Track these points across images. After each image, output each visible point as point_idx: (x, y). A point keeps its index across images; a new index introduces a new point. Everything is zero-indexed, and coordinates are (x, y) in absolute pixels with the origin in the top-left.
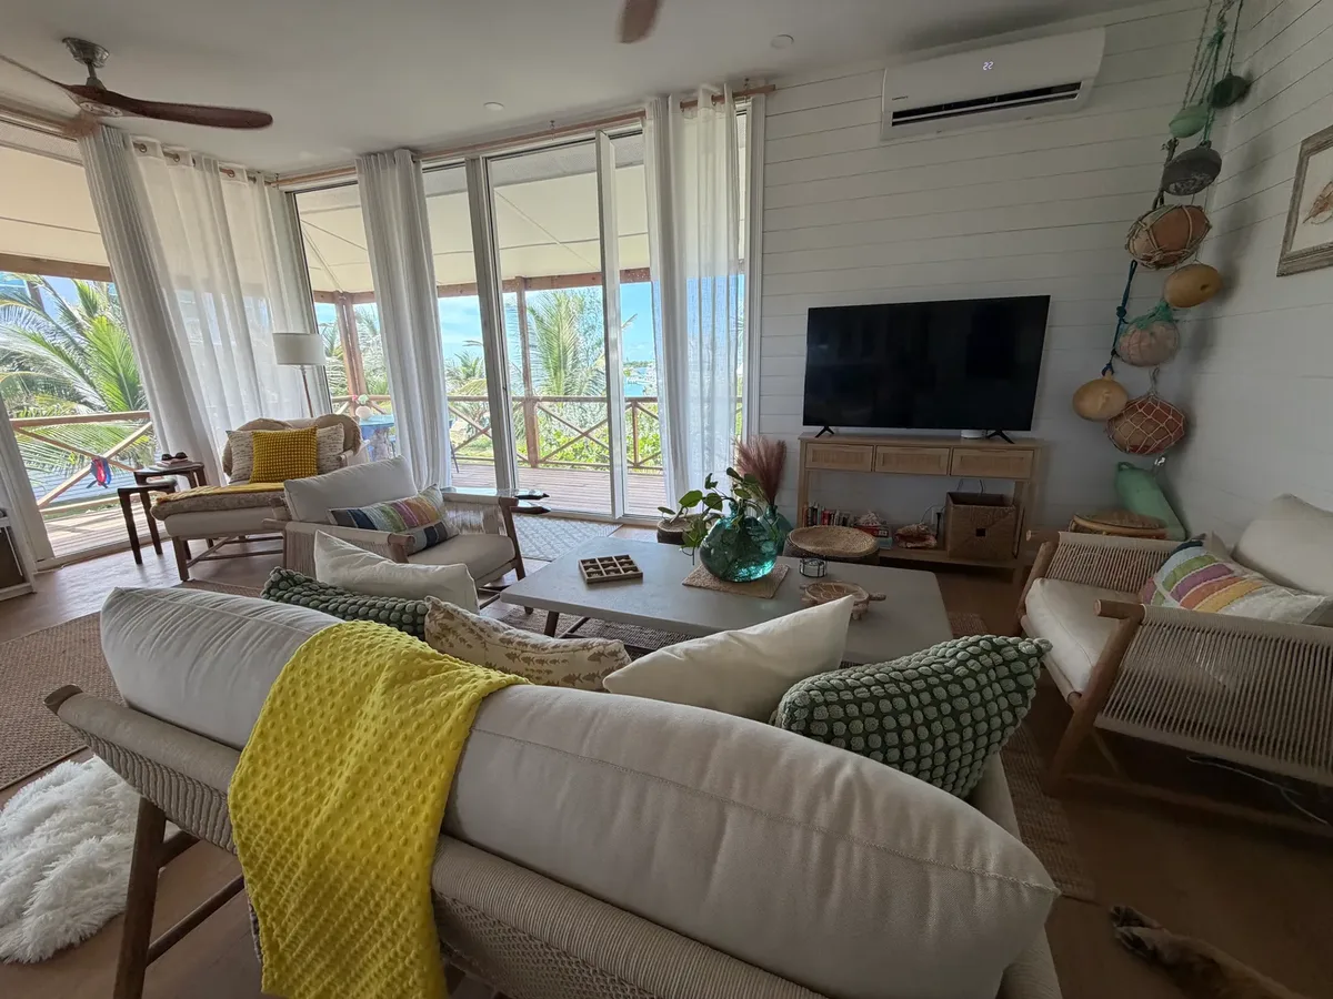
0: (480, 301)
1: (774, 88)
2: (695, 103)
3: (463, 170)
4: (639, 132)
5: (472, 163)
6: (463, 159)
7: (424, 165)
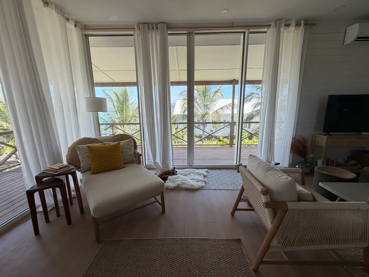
0: (188, 87)
1: (315, 25)
2: (290, 25)
3: (185, 37)
4: (265, 32)
5: (190, 35)
6: (186, 32)
7: (169, 32)
